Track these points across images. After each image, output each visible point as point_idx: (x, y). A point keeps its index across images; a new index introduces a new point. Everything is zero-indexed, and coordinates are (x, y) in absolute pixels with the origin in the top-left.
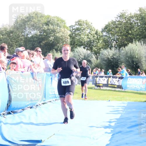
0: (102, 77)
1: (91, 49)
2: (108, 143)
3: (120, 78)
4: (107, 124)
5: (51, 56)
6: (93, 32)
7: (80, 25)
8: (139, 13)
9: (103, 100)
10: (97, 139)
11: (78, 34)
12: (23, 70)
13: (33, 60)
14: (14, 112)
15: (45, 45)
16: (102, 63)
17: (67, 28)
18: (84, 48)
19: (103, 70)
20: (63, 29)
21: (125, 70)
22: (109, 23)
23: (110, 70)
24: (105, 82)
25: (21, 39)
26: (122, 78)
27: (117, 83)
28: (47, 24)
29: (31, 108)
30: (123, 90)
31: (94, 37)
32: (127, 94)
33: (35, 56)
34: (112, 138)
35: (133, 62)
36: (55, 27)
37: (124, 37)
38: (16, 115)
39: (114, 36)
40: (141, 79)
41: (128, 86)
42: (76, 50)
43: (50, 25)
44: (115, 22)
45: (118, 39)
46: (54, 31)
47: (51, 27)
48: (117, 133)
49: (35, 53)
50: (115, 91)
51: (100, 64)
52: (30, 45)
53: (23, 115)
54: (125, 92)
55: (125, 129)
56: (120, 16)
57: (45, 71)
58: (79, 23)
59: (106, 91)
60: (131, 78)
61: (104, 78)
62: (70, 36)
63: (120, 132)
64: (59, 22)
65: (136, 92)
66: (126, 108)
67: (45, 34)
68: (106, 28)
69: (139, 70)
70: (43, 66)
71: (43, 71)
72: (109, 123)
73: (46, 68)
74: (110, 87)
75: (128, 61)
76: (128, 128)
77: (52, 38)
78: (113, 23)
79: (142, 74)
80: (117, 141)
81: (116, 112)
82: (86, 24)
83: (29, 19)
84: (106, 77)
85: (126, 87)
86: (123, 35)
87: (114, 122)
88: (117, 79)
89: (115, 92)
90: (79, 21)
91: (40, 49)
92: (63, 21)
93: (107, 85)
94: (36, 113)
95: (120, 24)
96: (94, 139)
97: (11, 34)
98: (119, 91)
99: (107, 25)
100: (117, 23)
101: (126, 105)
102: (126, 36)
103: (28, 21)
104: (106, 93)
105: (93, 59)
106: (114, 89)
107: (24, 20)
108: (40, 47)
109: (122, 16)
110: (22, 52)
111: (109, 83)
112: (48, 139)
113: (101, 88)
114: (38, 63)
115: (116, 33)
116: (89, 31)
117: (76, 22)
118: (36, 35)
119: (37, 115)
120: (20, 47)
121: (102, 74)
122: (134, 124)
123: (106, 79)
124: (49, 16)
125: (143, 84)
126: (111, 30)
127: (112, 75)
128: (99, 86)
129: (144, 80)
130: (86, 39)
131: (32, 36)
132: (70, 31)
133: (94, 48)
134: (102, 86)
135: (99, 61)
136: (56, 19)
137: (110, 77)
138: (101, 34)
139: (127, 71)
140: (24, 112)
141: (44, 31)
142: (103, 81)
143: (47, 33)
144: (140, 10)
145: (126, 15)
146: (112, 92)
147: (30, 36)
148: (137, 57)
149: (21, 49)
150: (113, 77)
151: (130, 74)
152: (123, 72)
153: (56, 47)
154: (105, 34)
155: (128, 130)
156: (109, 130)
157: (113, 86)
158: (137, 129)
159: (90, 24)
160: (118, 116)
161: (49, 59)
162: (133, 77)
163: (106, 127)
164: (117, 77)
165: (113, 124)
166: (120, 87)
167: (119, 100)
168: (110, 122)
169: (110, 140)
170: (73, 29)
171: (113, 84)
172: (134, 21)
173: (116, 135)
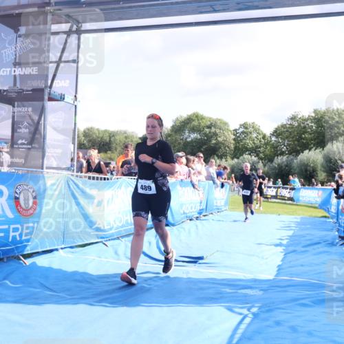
0: (270, 187)
1: (257, 155)
2: (280, 263)
3: (291, 189)
4: (278, 242)
5: (214, 163)
6: (260, 137)
7: (246, 128)
8: (313, 115)
9: (272, 213)
10: (267, 258)
11: (244, 139)
12: (182, 177)
13: (194, 167)
14: (173, 225)
15: (206, 150)
16: (270, 172)
17: (231, 131)
18: (250, 154)
19: (272, 180)
20: (226, 134)
21: (297, 180)
22: (278, 127)
23: (279, 180)
24: (274, 194)
25: (179, 144)
26: (293, 189)
27: (288, 195)
28: (209, 127)
29: (191, 220)
30: (295, 203)
31: (260, 141)
32: (300, 207)
33: (195, 162)
34: (284, 258)
35: (306, 170)
36: (218, 131)
37: (296, 142)
38: (174, 228)
39: (284, 140)
40: (317, 191)
41: (301, 199)
42: (241, 158)
43: (213, 128)
44: (285, 125)
45: (289, 145)
46: (215, 134)
47: (213, 130)
48: (289, 253)
49: (197, 159)
50: (285, 203)
51: (268, 173)
52: (189, 150)
53: (182, 228)
54: (297, 205)
55: (299, 248)
56: (292, 119)
57: (206, 179)
58: (245, 126)
59: (275, 204)
60: (305, 189)
61: (272, 189)
62: (234, 139)
63: (294, 251)
64: (222, 125)
65: (310, 205)
66: (298, 224)
67: (206, 138)
68: (275, 132)
69: (313, 180)
70: (204, 173)
71: (204, 180)
72: (280, 241)
73: (208, 176)
74: (279, 199)
75: (301, 170)
76: (303, 247)
77: (214, 142)
78: (284, 126)
79: (317, 185)
80: (290, 262)
81: (288, 227)
82: (253, 127)
83: (189, 120)
84: (274, 187)
85: (298, 200)
86: (296, 140)
87: (287, 239)
88: (288, 190)
89: (285, 205)
90: (245, 124)
91: (201, 155)
92: (226, 124)
93: (275, 197)
94: (197, 226)
95: (292, 128)
96: (263, 258)
97: (169, 138)
98: (290, 204)
99: (276, 129)
100: (288, 126)
101: (299, 220)
102: (298, 141)
103: (188, 123)
104: (275, 205)
105: (260, 165)
106: (284, 201)
107: (183, 122)
108: (201, 152)
109: (293, 118)
110: (181, 157)
111: (279, 194)
112: (211, 255)
113: (270, 200)
114: (199, 170)
115: (287, 138)
116: (255, 135)
117: (241, 125)
118: (197, 139)
119: (197, 229)
120: (179, 152)
121: (271, 184)
122: (309, 242)
123: (275, 190)
124: (210, 118)
125: (319, 197)
126: (281, 134)
127: (281, 186)
128: (267, 198)
129: (321, 192)
130: (250, 144)
131: (192, 140)
132: (234, 135)
133: (261, 155)
134: (270, 198)
135: (266, 169)
136: (219, 122)
137: (279, 187)
138: (269, 139)
139: (300, 181)
140: (183, 225)
141: (206, 135)
142: (271, 192)
143: (209, 137)
144: (315, 111)
145: (299, 117)
146: (281, 205)
147: (189, 140)
148: (312, 165)
149: (180, 154)
150: (283, 188)
151: (303, 185)
152: (294, 182)
153: (217, 153)
154: (274, 139)
155: (303, 249)
156: (280, 249)
157: (283, 198)
158: (314, 249)
159: (257, 127)
160: (291, 233)
161: (211, 166)
162: (307, 189)
163: (277, 245)
164: (287, 188)
165: (285, 242)
166: (291, 199)
167: (291, 215)
168: (281, 239)
169: (282, 260)
170: (237, 133)
171: (283, 195)
172: (308, 125)
173: (288, 255)
